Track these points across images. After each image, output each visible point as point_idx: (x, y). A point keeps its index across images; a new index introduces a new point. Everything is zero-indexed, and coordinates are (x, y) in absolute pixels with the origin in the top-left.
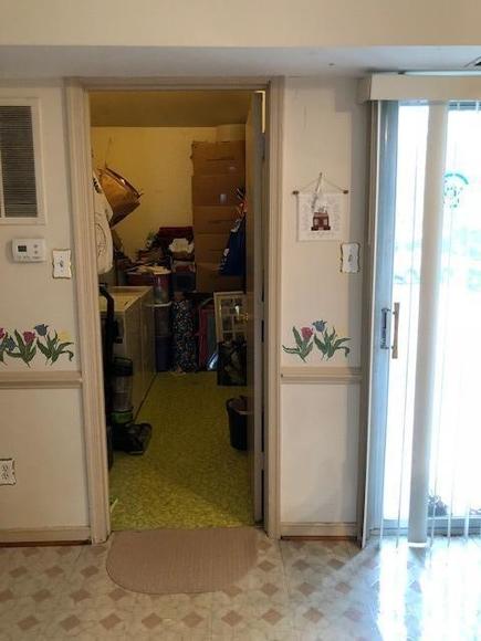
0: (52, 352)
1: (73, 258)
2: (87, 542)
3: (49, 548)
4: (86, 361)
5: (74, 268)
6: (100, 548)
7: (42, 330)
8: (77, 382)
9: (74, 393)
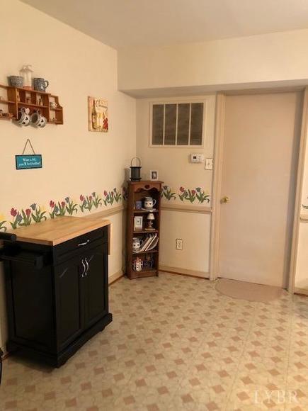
0: (201, 199)
1: (213, 162)
2: (208, 279)
3: (193, 278)
4: (214, 203)
5: (213, 166)
6: (213, 281)
7: (199, 190)
8: (210, 212)
9: (208, 216)
